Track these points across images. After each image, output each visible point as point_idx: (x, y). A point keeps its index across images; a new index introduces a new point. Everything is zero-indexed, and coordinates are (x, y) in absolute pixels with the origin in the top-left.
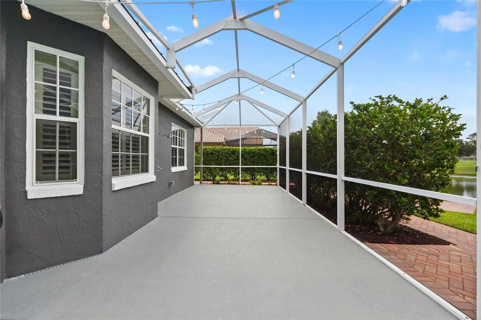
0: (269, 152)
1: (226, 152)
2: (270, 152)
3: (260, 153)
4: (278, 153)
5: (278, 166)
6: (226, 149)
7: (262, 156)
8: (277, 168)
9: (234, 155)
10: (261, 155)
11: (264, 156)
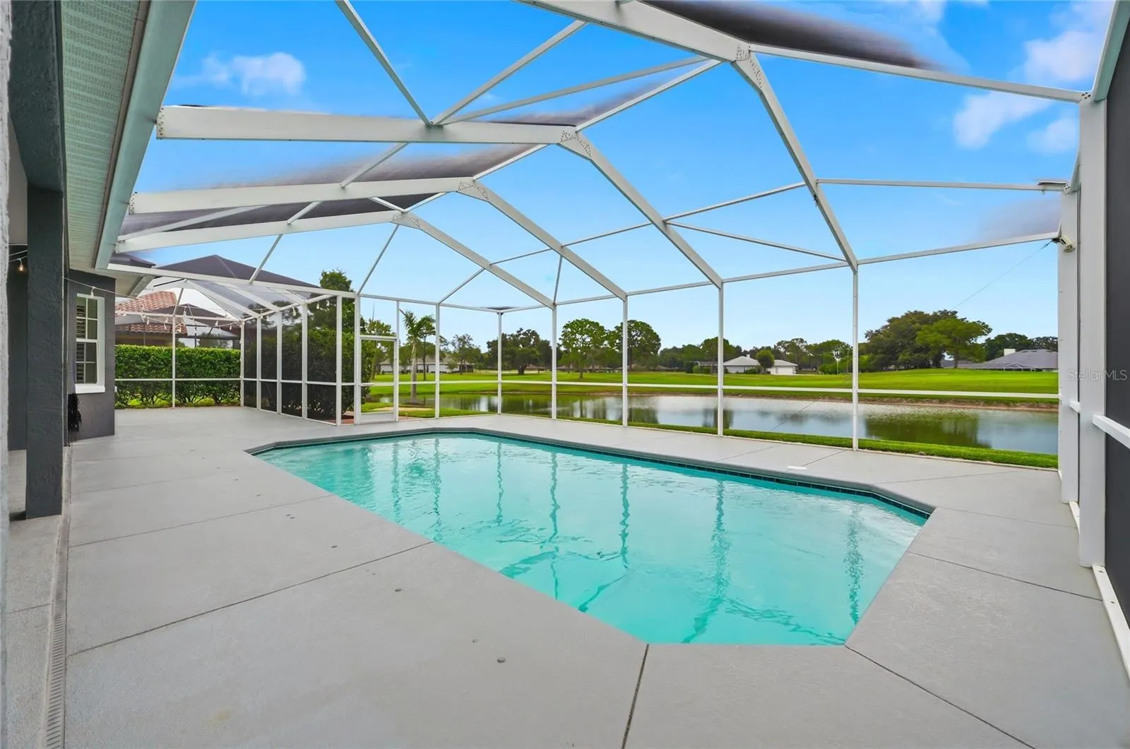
0: (220, 357)
1: (127, 354)
2: (224, 357)
3: (204, 358)
4: (242, 360)
5: (242, 378)
6: (126, 350)
7: (206, 363)
8: (240, 381)
9: (147, 360)
10: (205, 361)
11: (211, 363)
